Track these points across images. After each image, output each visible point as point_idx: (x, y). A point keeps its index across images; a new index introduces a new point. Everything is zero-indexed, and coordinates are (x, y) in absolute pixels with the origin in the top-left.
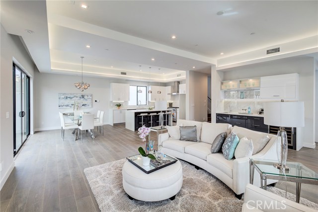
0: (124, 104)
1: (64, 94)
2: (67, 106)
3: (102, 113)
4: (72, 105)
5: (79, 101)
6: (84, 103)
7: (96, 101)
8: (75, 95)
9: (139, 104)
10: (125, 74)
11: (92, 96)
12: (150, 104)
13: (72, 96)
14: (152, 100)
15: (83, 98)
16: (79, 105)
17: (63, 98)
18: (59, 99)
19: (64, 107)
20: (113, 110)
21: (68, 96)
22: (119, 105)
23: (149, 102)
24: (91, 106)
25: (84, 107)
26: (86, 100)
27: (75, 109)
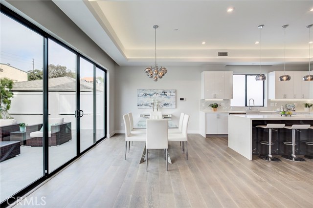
0: (223, 104)
1: (143, 90)
2: (147, 105)
3: (187, 117)
4: (152, 104)
5: (160, 99)
6: (165, 102)
7: (182, 99)
8: (155, 91)
9: (250, 103)
10: (225, 54)
11: (176, 91)
12: (272, 105)
13: (152, 93)
14: (276, 97)
15: (165, 94)
16: (160, 104)
17: (142, 96)
18: (138, 96)
19: (143, 107)
20: (206, 113)
21: (148, 93)
22: (215, 106)
23: (269, 101)
24: (175, 106)
25: (165, 106)
26: (169, 98)
27: (155, 110)
